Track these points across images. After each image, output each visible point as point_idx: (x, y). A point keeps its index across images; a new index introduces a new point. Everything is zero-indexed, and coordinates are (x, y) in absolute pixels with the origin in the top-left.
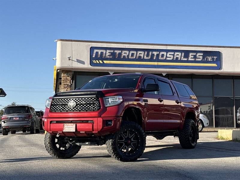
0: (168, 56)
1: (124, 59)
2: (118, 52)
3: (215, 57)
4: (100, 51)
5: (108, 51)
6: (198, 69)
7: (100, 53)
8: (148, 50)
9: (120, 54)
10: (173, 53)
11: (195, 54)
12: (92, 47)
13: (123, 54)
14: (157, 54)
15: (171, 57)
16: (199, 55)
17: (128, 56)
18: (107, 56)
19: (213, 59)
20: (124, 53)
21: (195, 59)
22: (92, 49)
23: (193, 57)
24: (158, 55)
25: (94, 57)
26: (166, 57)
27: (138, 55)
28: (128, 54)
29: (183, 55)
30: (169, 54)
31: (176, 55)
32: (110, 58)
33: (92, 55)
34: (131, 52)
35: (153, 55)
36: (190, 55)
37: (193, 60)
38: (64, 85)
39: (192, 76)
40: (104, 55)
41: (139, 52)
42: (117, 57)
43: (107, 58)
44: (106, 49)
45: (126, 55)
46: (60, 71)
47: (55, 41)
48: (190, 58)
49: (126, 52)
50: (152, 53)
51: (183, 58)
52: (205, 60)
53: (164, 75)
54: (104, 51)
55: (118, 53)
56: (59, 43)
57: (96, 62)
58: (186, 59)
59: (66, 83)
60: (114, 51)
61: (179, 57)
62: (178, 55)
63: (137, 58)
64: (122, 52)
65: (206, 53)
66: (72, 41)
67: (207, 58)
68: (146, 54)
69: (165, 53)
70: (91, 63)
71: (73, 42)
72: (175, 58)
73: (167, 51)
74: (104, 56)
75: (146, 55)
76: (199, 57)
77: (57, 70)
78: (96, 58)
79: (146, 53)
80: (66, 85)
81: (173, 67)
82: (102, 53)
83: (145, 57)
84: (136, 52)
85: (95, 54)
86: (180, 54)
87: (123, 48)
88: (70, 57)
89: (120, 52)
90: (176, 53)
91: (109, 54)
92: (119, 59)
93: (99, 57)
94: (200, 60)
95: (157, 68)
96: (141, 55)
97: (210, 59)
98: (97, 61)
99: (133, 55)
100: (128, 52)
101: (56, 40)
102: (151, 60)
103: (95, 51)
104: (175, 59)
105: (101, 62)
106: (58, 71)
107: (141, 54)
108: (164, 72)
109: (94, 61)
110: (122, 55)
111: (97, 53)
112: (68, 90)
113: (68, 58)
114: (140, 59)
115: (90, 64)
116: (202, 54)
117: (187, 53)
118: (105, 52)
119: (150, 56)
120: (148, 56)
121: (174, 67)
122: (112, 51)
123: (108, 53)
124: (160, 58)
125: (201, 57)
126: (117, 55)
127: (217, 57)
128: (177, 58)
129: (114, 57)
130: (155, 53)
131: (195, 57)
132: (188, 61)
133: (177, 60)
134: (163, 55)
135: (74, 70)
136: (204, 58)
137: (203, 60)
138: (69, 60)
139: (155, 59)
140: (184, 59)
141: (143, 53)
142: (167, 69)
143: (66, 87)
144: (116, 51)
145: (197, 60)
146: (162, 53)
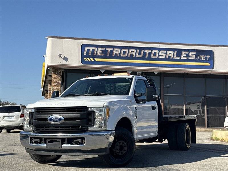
0: (160, 54)
1: (116, 57)
2: (109, 50)
3: (208, 56)
4: (91, 49)
5: (100, 49)
6: (190, 68)
7: (91, 51)
8: (140, 48)
9: (112, 52)
11: (188, 53)
12: (83, 45)
13: (115, 52)
14: (149, 52)
15: (163, 56)
16: (192, 54)
17: (120, 54)
18: (98, 53)
19: (206, 58)
20: (116, 51)
21: (188, 58)
22: (83, 46)
23: (185, 56)
24: (150, 54)
25: (85, 54)
26: (159, 55)
27: (130, 53)
28: (120, 52)
29: (176, 54)
30: (162, 53)
31: (168, 53)
32: (102, 56)
33: (84, 53)
34: (123, 50)
35: (145, 53)
36: (183, 54)
37: (185, 58)
38: (54, 83)
39: (184, 75)
40: (96, 53)
41: (131, 50)
42: (108, 55)
43: (99, 56)
44: (97, 46)
45: (118, 53)
46: (50, 69)
47: (45, 38)
48: (183, 57)
49: (117, 50)
50: (144, 51)
51: (175, 56)
52: (198, 59)
54: (96, 49)
55: (109, 51)
56: (50, 40)
57: (87, 60)
58: (178, 58)
59: (56, 81)
60: (105, 49)
62: (171, 53)
63: (129, 56)
64: (113, 49)
65: (199, 52)
66: (63, 38)
67: (200, 57)
68: (138, 52)
69: (157, 52)
70: (82, 61)
72: (168, 56)
73: (160, 49)
74: (95, 54)
75: (138, 54)
76: (191, 56)
77: (48, 67)
80: (56, 83)
82: (93, 51)
83: (138, 55)
84: (128, 50)
85: (86, 51)
86: (172, 52)
87: (115, 46)
88: (61, 54)
89: (112, 49)
91: (100, 52)
92: (111, 57)
94: (193, 59)
95: (149, 66)
96: (133, 53)
97: (203, 58)
98: (88, 59)
100: (119, 50)
101: (47, 37)
102: (143, 58)
103: (87, 48)
104: (167, 58)
105: (92, 59)
107: (133, 52)
108: (156, 71)
109: (86, 59)
110: (114, 53)
111: (88, 50)
112: (58, 87)
113: (59, 55)
114: (132, 57)
115: (81, 62)
116: (195, 53)
117: (179, 52)
118: (96, 50)
119: (142, 54)
120: (140, 54)
121: (167, 65)
122: (104, 49)
123: (99, 50)
124: (152, 56)
125: (194, 56)
126: (109, 53)
127: (210, 56)
129: (105, 54)
130: (147, 51)
131: (188, 56)
132: (180, 60)
133: (169, 59)
134: (155, 54)
135: (65, 68)
137: (196, 59)
138: (60, 57)
139: (147, 57)
140: (176, 58)
141: (134, 51)
142: (159, 68)
143: (57, 85)
144: (107, 49)
145: (190, 58)
146: (154, 51)
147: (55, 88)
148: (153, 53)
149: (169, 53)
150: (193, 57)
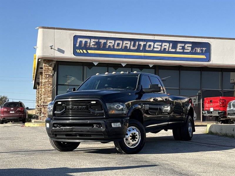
0: (155, 46)
1: (110, 49)
2: (103, 41)
3: (204, 49)
4: (84, 40)
5: (93, 40)
6: (186, 61)
7: (84, 42)
8: (135, 40)
9: (105, 44)
10: (160, 44)
11: (183, 45)
12: (75, 36)
13: (109, 44)
14: (144, 44)
15: (158, 48)
16: (187, 46)
17: (113, 46)
18: (92, 45)
19: (202, 50)
20: (110, 42)
21: (183, 51)
22: (76, 38)
23: (181, 48)
24: (145, 46)
25: (77, 46)
26: (154, 47)
27: (124, 45)
28: (113, 43)
29: (171, 46)
30: (157, 45)
32: (95, 48)
33: (76, 44)
34: (117, 42)
35: (139, 45)
36: (179, 46)
37: (181, 51)
38: (46, 76)
39: (179, 68)
40: (88, 44)
41: (125, 42)
42: (102, 47)
43: (92, 48)
44: (90, 38)
45: (111, 45)
46: (41, 61)
47: (36, 28)
48: (178, 49)
49: (111, 41)
50: (139, 43)
51: (171, 49)
52: (194, 52)
53: (151, 66)
54: (88, 40)
55: (103, 43)
56: (40, 31)
57: (79, 52)
58: (174, 50)
59: (47, 73)
60: (99, 40)
61: (167, 47)
62: (166, 45)
63: (123, 48)
64: (107, 41)
65: (195, 45)
66: (54, 28)
67: (196, 50)
69: (152, 44)
70: (75, 53)
71: (55, 30)
72: (163, 48)
73: (155, 41)
74: (88, 46)
75: (132, 46)
76: (187, 48)
77: (38, 59)
78: (80, 48)
79: (132, 43)
80: (48, 76)
81: (160, 58)
82: (86, 42)
83: (132, 47)
84: (122, 42)
85: (79, 43)
86: (168, 44)
87: (109, 37)
88: (53, 46)
89: (105, 41)
90: (164, 44)
91: (94, 44)
92: (104, 49)
93: (83, 46)
94: (189, 51)
95: (144, 59)
96: (127, 45)
97: (199, 50)
98: (81, 51)
99: (118, 44)
100: (113, 42)
101: (38, 28)
102: (138, 50)
103: (79, 40)
104: (162, 50)
105: (85, 51)
106: (40, 60)
107: (127, 43)
108: (151, 63)
109: (78, 51)
110: (107, 45)
111: (81, 42)
112: (49, 80)
113: (50, 46)
114: (126, 49)
115: (73, 54)
116: (191, 45)
117: (175, 44)
118: (89, 42)
119: (137, 46)
120: (134, 46)
121: (162, 58)
122: (97, 40)
123: (92, 42)
124: (147, 48)
125: (190, 48)
127: (206, 49)
128: (165, 49)
129: (98, 46)
130: (142, 43)
131: (183, 48)
133: (164, 51)
134: (150, 46)
135: (56, 60)
136: (192, 49)
137: (192, 52)
138: (51, 49)
139: (141, 49)
140: (172, 50)
141: (129, 42)
142: (154, 60)
143: (48, 78)
144: (101, 41)
145: (185, 51)
146: (149, 43)
147: (47, 81)
148: (148, 45)
149: (165, 45)
150: (188, 49)
